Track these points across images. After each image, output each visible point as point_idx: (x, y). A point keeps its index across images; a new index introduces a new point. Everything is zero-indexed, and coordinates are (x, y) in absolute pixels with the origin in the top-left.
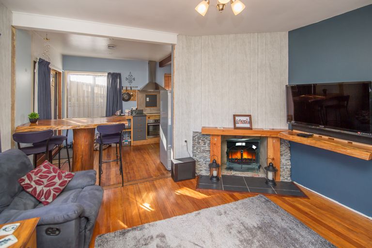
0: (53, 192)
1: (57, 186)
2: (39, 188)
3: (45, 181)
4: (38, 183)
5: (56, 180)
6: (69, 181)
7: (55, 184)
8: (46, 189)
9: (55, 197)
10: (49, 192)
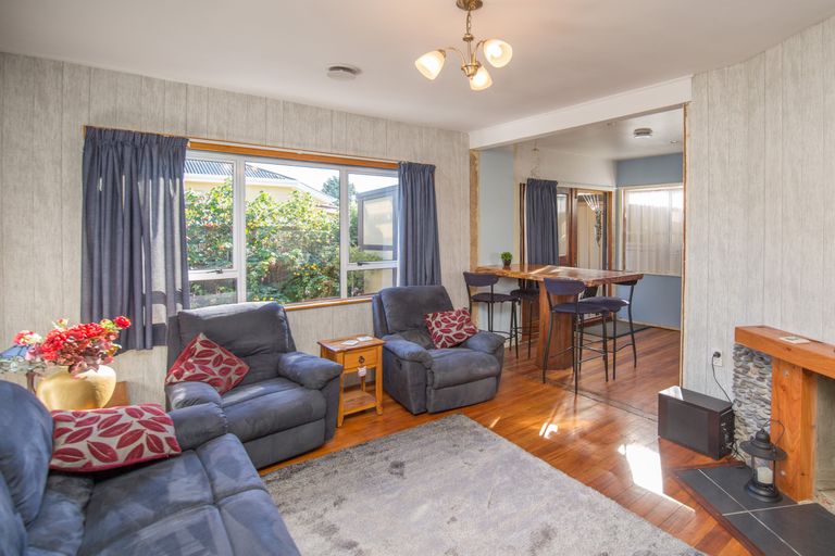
0: (443, 339)
1: (451, 335)
2: (436, 329)
3: (444, 325)
4: (438, 325)
5: (454, 329)
6: (468, 337)
7: (450, 332)
8: (440, 333)
9: (444, 346)
10: (440, 337)
